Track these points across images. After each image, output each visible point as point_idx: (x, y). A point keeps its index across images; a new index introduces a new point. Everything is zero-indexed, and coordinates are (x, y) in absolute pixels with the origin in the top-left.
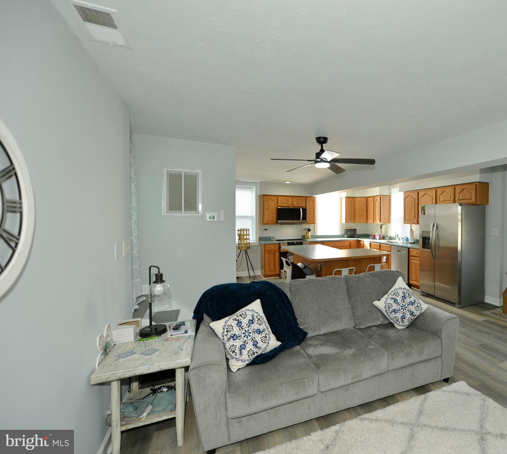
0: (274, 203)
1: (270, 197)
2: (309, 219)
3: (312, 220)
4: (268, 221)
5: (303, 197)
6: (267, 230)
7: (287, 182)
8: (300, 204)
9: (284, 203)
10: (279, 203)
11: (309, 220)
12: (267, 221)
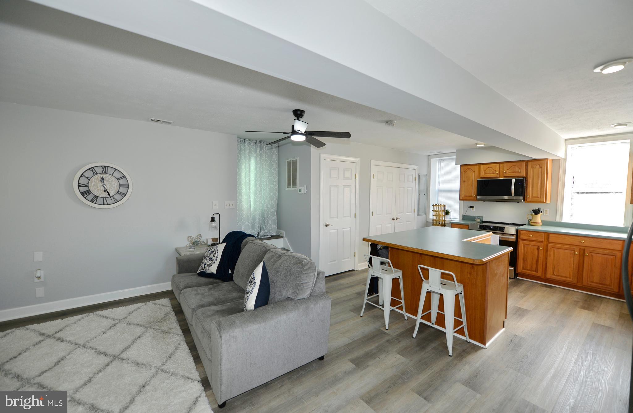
0: (475, 174)
1: (469, 167)
2: (532, 194)
3: (539, 197)
4: (466, 196)
5: (523, 161)
6: (473, 207)
7: (478, 146)
8: (515, 172)
9: (488, 172)
10: (481, 174)
11: (532, 197)
12: (464, 196)
